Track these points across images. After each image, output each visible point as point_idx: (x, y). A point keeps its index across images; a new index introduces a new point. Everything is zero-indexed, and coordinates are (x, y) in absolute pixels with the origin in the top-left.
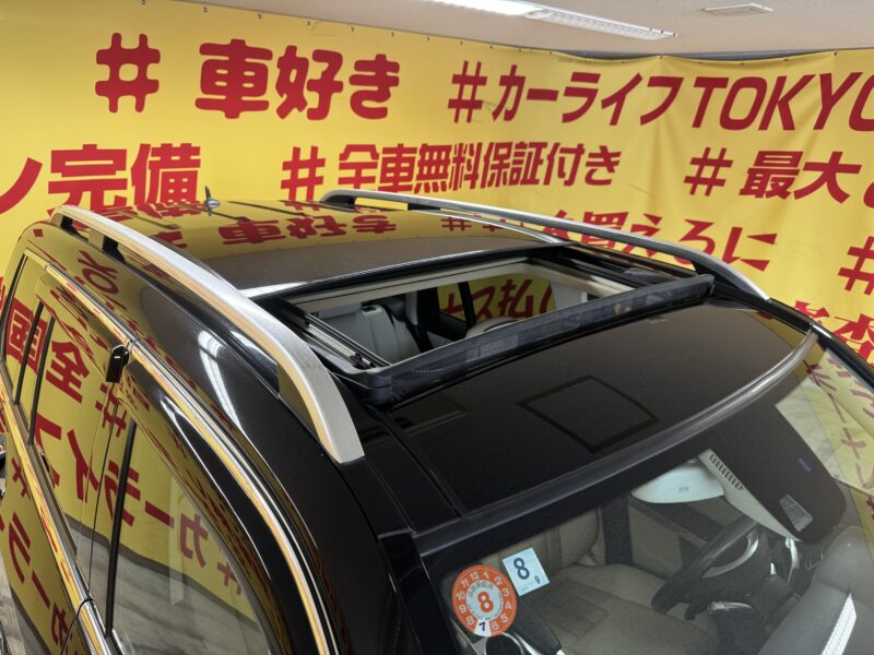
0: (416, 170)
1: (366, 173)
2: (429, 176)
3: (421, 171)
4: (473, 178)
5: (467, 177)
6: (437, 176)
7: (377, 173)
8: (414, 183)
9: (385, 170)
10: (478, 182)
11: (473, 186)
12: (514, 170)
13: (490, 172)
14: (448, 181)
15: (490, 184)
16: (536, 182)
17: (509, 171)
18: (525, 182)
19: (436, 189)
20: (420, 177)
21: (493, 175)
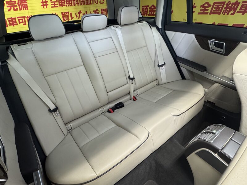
0: (66, 3)
1: (56, 3)
2: (68, 3)
3: (66, 2)
4: (78, 4)
5: (76, 4)
6: (70, 3)
7: (58, 3)
8: (66, 5)
9: (59, 3)
10: (79, 4)
11: (78, 5)
12: (86, 2)
13: (81, 2)
14: (72, 4)
15: (82, 5)
16: (91, 4)
17: (85, 2)
18: (89, 4)
19: (70, 6)
20: (67, 3)
21: (82, 3)
